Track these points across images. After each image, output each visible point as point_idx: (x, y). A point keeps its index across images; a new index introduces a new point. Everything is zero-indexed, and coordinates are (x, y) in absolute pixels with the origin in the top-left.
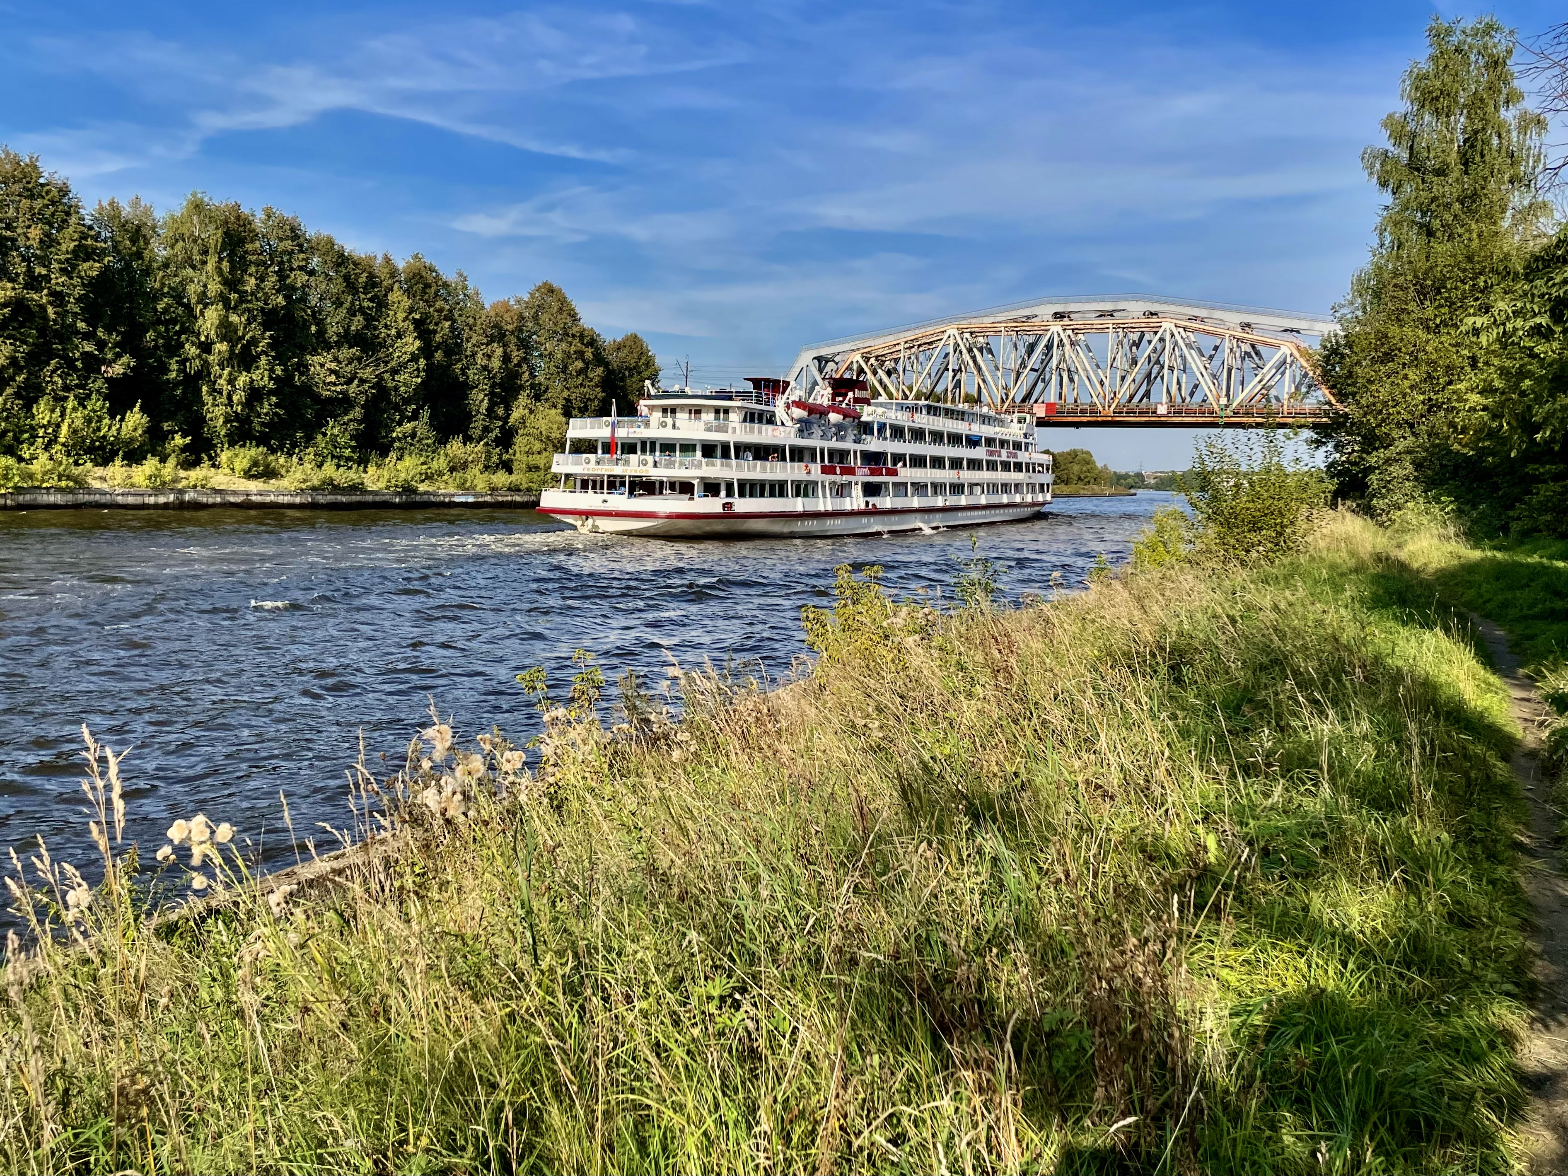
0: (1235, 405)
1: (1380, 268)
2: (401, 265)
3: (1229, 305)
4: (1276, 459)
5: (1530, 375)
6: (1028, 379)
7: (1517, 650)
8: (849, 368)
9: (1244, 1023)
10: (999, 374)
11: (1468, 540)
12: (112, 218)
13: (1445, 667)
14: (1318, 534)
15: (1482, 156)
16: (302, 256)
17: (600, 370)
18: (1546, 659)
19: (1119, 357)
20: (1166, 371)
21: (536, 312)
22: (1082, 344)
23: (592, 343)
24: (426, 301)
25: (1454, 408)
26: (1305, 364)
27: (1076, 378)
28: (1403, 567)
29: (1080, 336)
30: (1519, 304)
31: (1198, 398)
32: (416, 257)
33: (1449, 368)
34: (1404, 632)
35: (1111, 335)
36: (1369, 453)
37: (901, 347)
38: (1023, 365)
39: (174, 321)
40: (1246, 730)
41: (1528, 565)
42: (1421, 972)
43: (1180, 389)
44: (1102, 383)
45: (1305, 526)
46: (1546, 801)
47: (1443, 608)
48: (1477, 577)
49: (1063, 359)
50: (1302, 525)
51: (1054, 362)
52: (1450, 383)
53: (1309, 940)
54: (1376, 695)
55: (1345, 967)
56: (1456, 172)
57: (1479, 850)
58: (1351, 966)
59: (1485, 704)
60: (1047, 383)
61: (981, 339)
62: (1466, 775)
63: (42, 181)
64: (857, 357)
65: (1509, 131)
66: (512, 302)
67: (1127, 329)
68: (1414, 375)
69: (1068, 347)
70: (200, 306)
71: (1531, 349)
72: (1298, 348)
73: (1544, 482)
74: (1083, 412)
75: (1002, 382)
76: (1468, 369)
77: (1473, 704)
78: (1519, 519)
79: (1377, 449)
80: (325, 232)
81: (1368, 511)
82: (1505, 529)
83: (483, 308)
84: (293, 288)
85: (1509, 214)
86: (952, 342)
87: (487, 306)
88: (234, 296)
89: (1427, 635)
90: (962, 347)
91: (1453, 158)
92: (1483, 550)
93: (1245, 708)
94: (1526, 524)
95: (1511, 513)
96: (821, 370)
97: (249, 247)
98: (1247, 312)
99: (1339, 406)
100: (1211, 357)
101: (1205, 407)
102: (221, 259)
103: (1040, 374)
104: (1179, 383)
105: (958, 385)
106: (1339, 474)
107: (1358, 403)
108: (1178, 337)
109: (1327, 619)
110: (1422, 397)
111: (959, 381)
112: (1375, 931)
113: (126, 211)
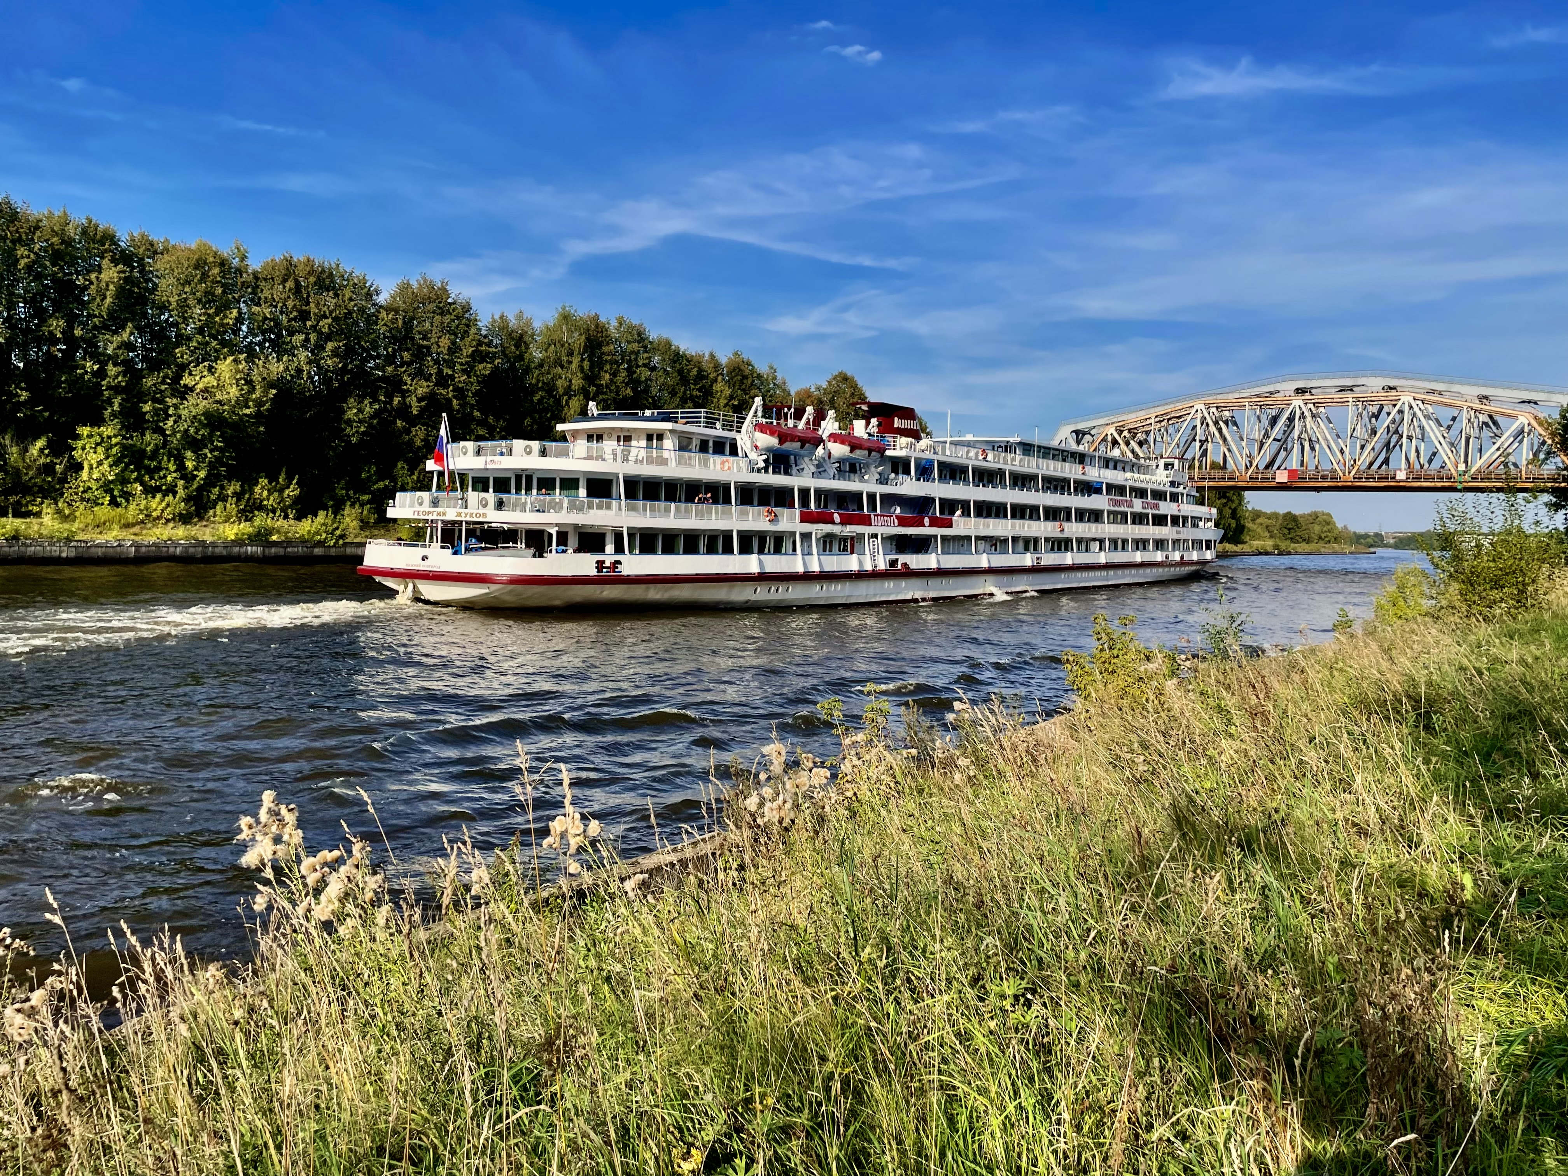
0: (1473, 471)
2: (724, 360)
4: (1517, 522)
6: (1270, 448)
8: (1104, 440)
10: (1244, 444)
12: (502, 329)
16: (646, 355)
19: (1358, 427)
20: (1404, 440)
21: (833, 397)
22: (1323, 416)
24: (743, 390)
26: (1544, 433)
27: (1317, 447)
29: (1321, 409)
32: (736, 354)
35: (1351, 409)
37: (1152, 421)
38: (1267, 435)
39: (546, 410)
44: (1342, 451)
49: (1304, 429)
50: (1544, 583)
51: (1296, 433)
60: (1289, 452)
61: (1227, 413)
63: (450, 300)
64: (1111, 430)
66: (813, 389)
70: (566, 398)
72: (1536, 418)
74: (1324, 477)
75: (1246, 451)
80: (665, 336)
83: (789, 394)
84: (638, 382)
86: (1199, 415)
87: (793, 393)
88: (593, 389)
96: (1078, 442)
97: (605, 349)
98: (1483, 386)
100: (1449, 428)
102: (583, 360)
103: (1283, 443)
105: (1205, 453)
108: (1416, 409)
111: (1206, 451)
113: (513, 322)
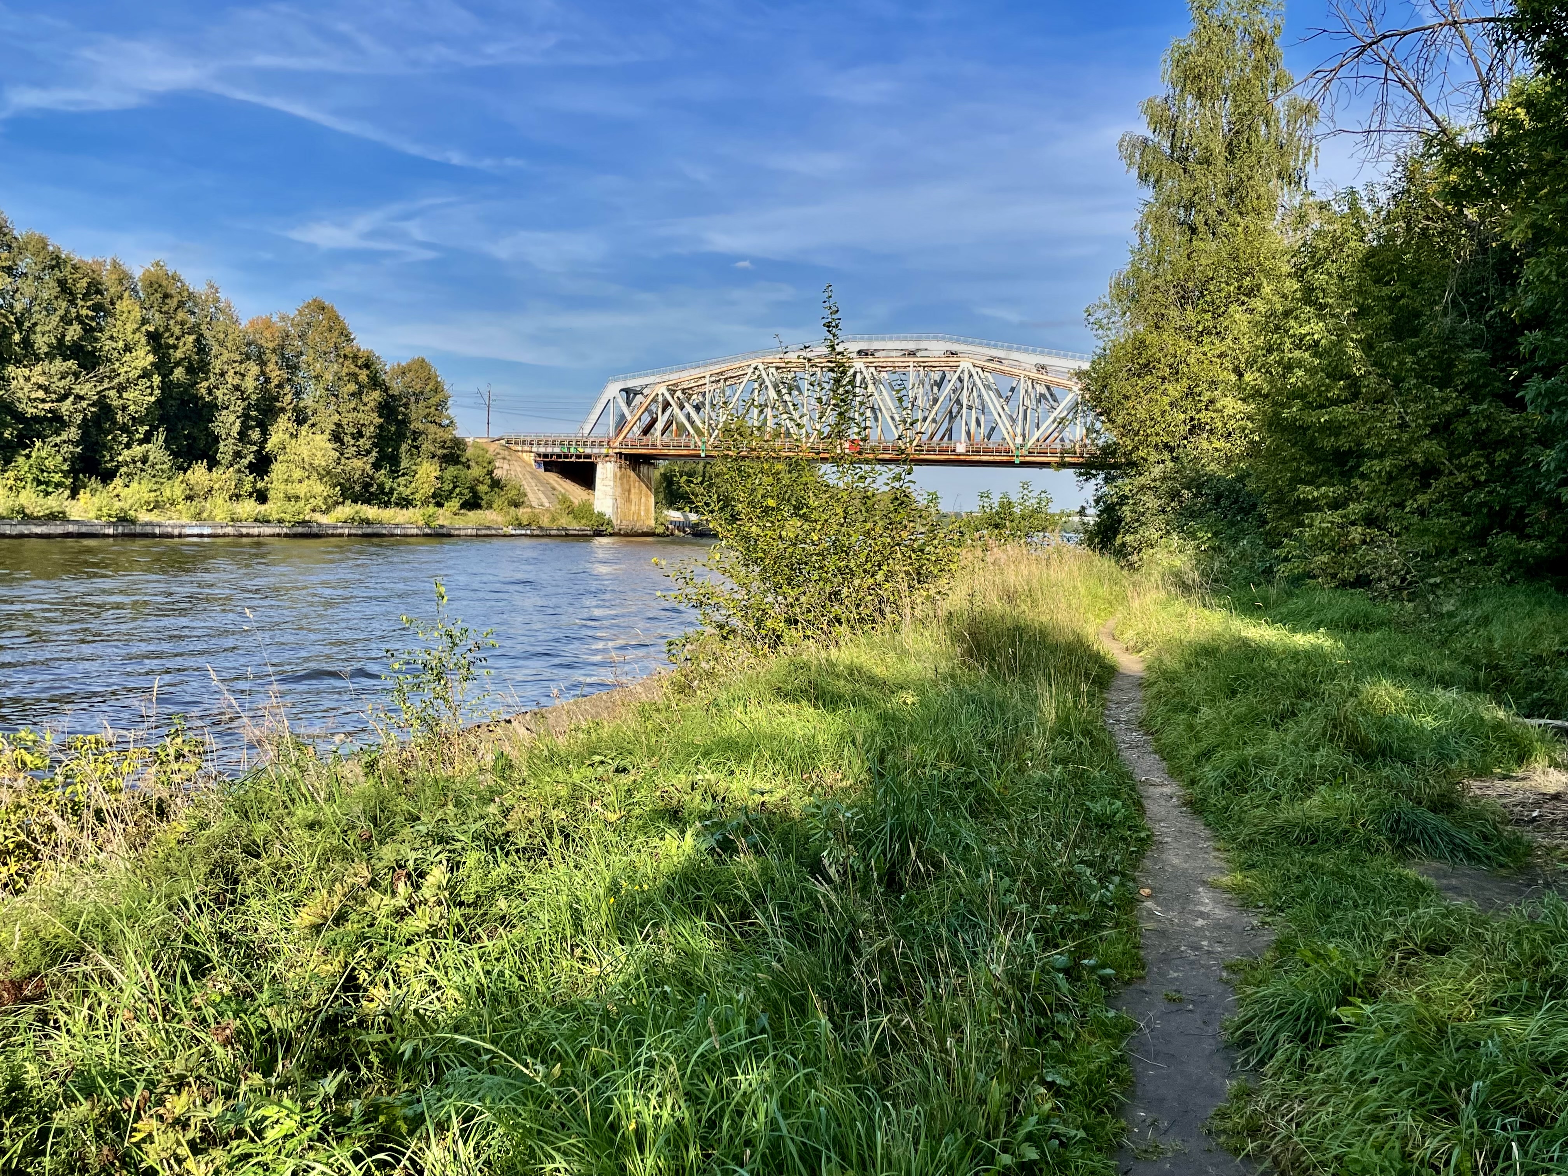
0: (1030, 444)
3: (1027, 346)
8: (654, 400)
20: (964, 410)
21: (304, 330)
23: (367, 364)
24: (165, 313)
29: (884, 374)
31: (996, 438)
32: (158, 264)
37: (707, 380)
43: (978, 429)
64: (662, 390)
66: (275, 319)
67: (927, 368)
69: (870, 385)
74: (886, 449)
83: (238, 323)
90: (768, 383)
94: (1297, 566)
96: (629, 403)
98: (1042, 354)
100: (1008, 399)
101: (1002, 447)
104: (977, 422)
108: (976, 377)
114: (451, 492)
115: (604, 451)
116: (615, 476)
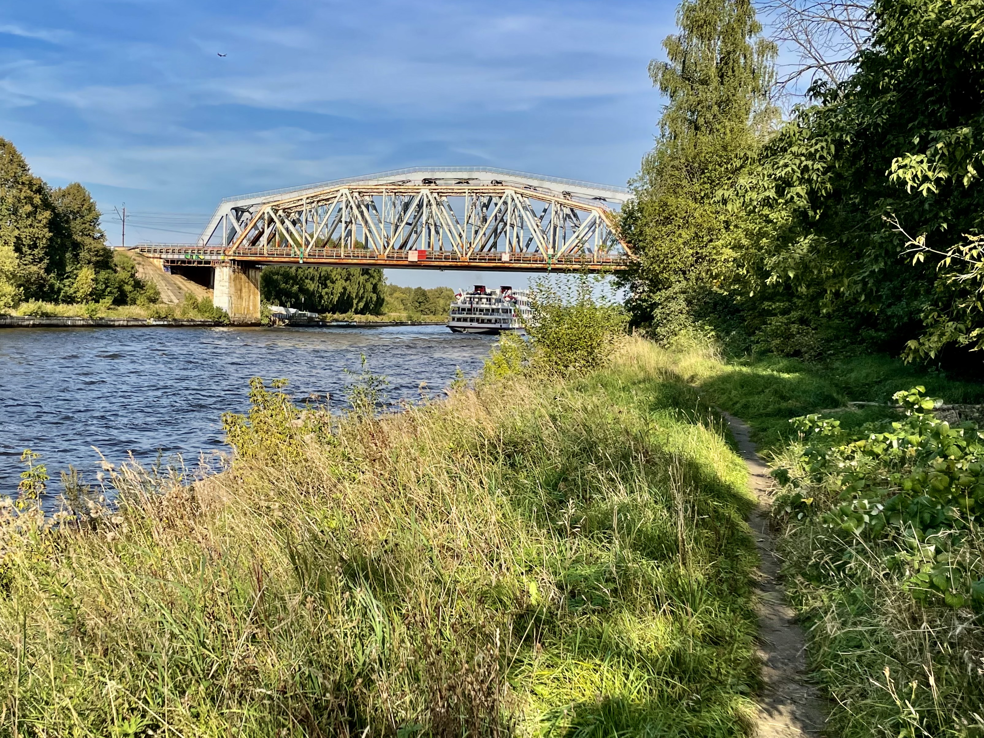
0: (559, 254)
1: (662, 153)
3: (555, 177)
4: (587, 296)
5: (765, 235)
6: (403, 231)
7: (755, 439)
8: (262, 218)
9: (553, 725)
10: (382, 226)
11: (723, 358)
13: (704, 452)
14: (618, 354)
15: (733, 72)
17: (48, 214)
18: (774, 445)
19: (473, 216)
20: (508, 227)
22: (446, 205)
23: (40, 190)
25: (714, 260)
26: (609, 224)
27: (441, 231)
28: (678, 378)
29: (444, 198)
30: (755, 182)
31: (532, 249)
33: (710, 230)
34: (677, 427)
35: (467, 199)
36: (654, 293)
37: (303, 202)
38: (400, 219)
40: (561, 502)
41: (763, 377)
42: (681, 680)
43: (519, 242)
44: (460, 236)
45: (608, 348)
46: (772, 550)
47: (704, 408)
48: (728, 386)
49: (430, 216)
50: (606, 345)
51: (424, 218)
52: (711, 241)
53: (602, 660)
54: (655, 474)
55: (627, 679)
56: (715, 81)
57: (725, 587)
58: (631, 677)
59: (732, 479)
60: (419, 235)
61: (367, 198)
62: (717, 533)
64: (267, 209)
65: (751, 54)
67: (478, 194)
68: (686, 234)
69: (434, 207)
71: (767, 216)
72: (604, 212)
73: (775, 315)
74: (447, 258)
75: (384, 232)
76: (723, 231)
77: (723, 479)
78: (758, 342)
79: (660, 290)
81: (653, 336)
82: (748, 349)
85: (751, 115)
86: (344, 199)
89: (692, 428)
90: (352, 203)
91: (713, 72)
92: (733, 365)
93: (561, 485)
94: (763, 346)
95: (752, 338)
96: (238, 219)
98: (567, 183)
99: (634, 257)
100: (542, 218)
101: (537, 256)
103: (413, 226)
104: (518, 237)
105: (349, 234)
106: (633, 309)
107: (646, 254)
108: (517, 201)
109: (623, 417)
110: (691, 251)
111: (350, 231)
112: (650, 650)
114: (104, 291)
115: (221, 257)
116: (230, 277)
